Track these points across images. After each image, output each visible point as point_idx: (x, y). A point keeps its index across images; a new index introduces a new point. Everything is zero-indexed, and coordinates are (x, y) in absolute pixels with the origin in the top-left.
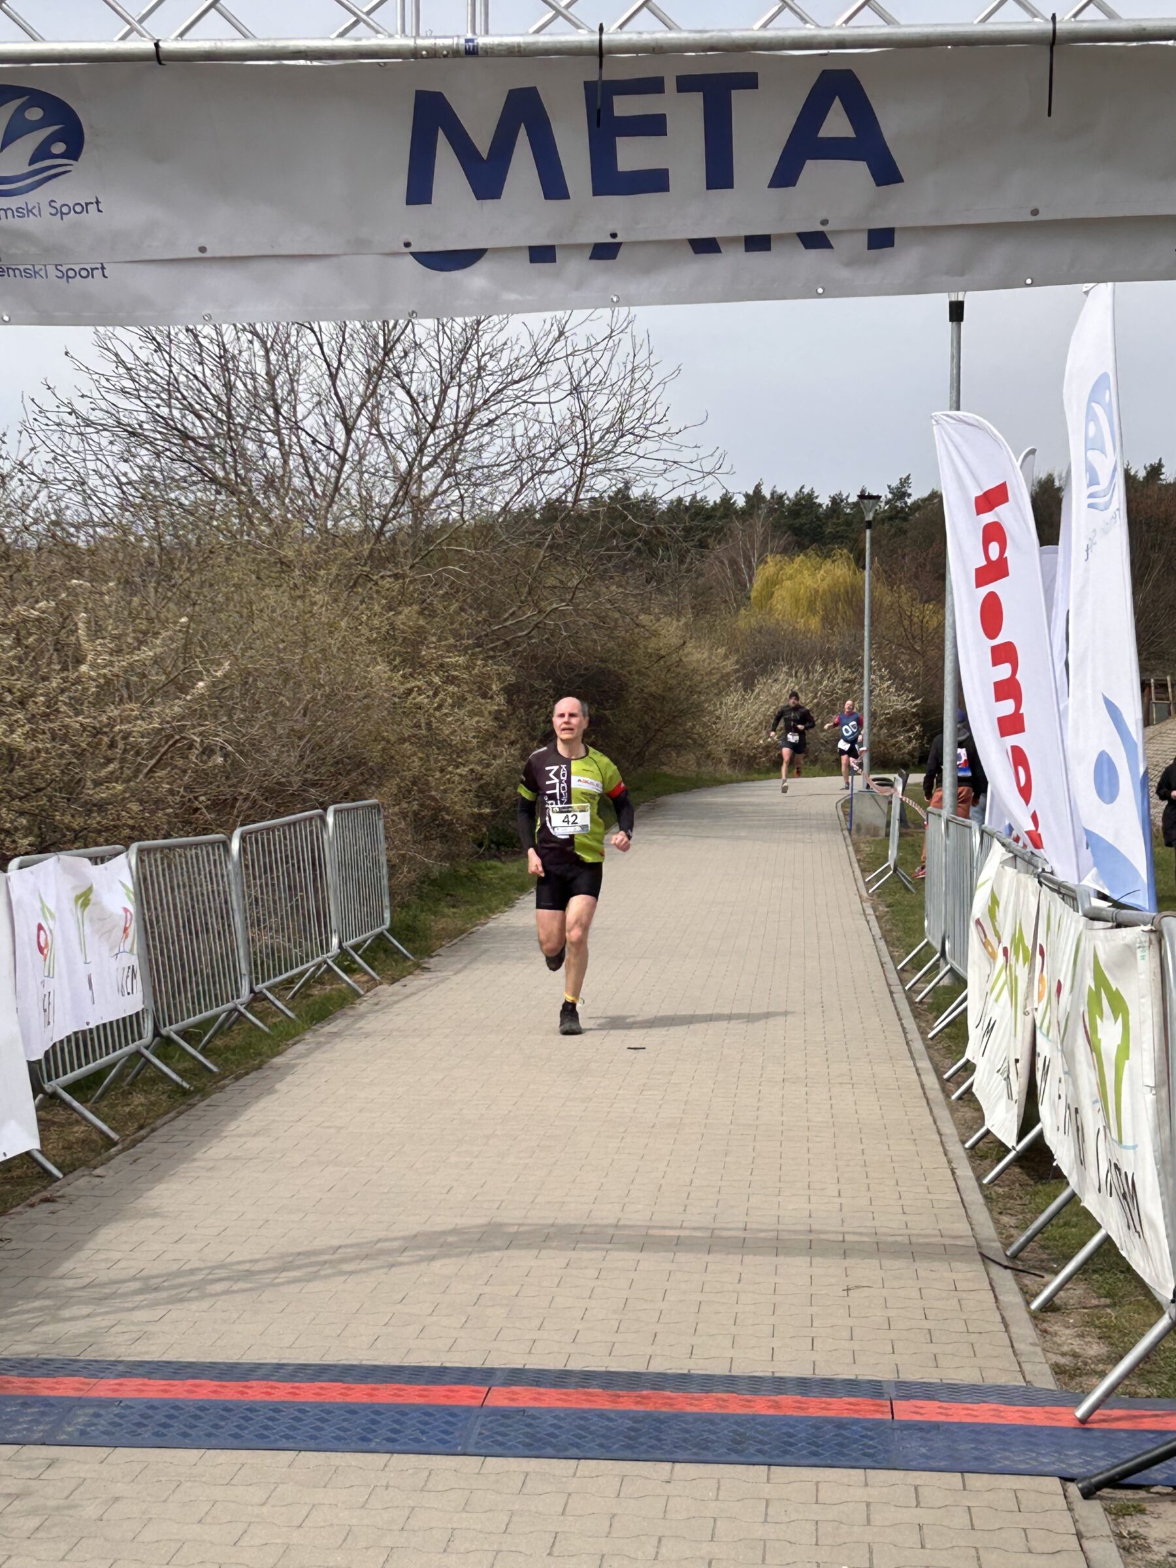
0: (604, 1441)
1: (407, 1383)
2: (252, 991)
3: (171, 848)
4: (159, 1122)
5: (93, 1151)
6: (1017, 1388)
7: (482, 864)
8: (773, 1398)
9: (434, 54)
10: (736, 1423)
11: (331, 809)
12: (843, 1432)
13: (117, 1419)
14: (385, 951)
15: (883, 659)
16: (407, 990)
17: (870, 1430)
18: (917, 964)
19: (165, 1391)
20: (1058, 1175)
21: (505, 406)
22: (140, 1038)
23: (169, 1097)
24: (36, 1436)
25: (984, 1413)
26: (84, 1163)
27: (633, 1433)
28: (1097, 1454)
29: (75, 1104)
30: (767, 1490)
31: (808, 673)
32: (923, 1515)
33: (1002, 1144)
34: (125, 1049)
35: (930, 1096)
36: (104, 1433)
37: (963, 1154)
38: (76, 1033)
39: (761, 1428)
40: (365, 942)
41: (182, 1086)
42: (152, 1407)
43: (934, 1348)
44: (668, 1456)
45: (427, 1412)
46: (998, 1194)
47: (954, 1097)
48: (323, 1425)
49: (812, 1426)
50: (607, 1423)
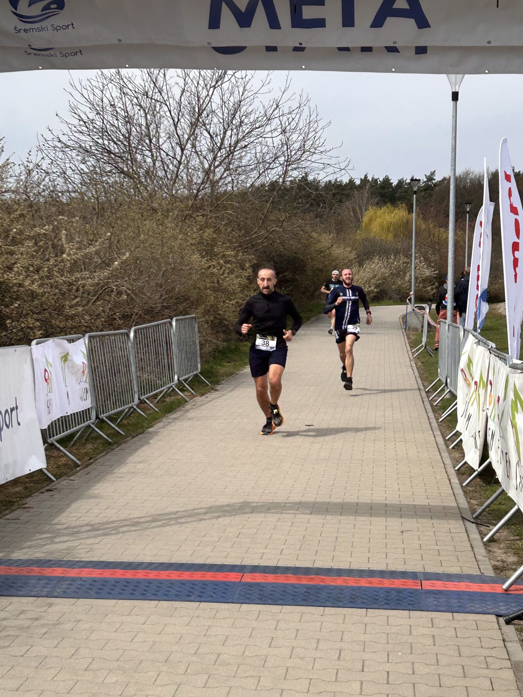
0: (294, 598)
1: (208, 571)
2: (139, 399)
3: (104, 336)
4: (99, 456)
5: (69, 469)
6: (477, 575)
7: (241, 344)
8: (368, 579)
10: (352, 590)
11: (174, 319)
12: (401, 595)
13: (79, 586)
14: (198, 382)
15: (421, 253)
16: (208, 399)
17: (412, 593)
18: (434, 388)
19: (101, 574)
20: (497, 482)
21: (252, 139)
22: (90, 419)
23: (103, 445)
24: (44, 594)
25: (462, 586)
26: (66, 474)
27: (307, 594)
28: (513, 605)
29: (61, 448)
30: (367, 620)
31: (388, 259)
32: (434, 631)
33: (473, 468)
34: (83, 425)
35: (439, 447)
36: (75, 592)
37: (454, 473)
38: (62, 417)
39: (363, 592)
40: (189, 378)
41: (108, 441)
42: (95, 581)
43: (440, 558)
44: (322, 604)
45: (216, 584)
46: (470, 491)
47: (450, 447)
48: (170, 590)
49: (386, 592)
50: (295, 589)
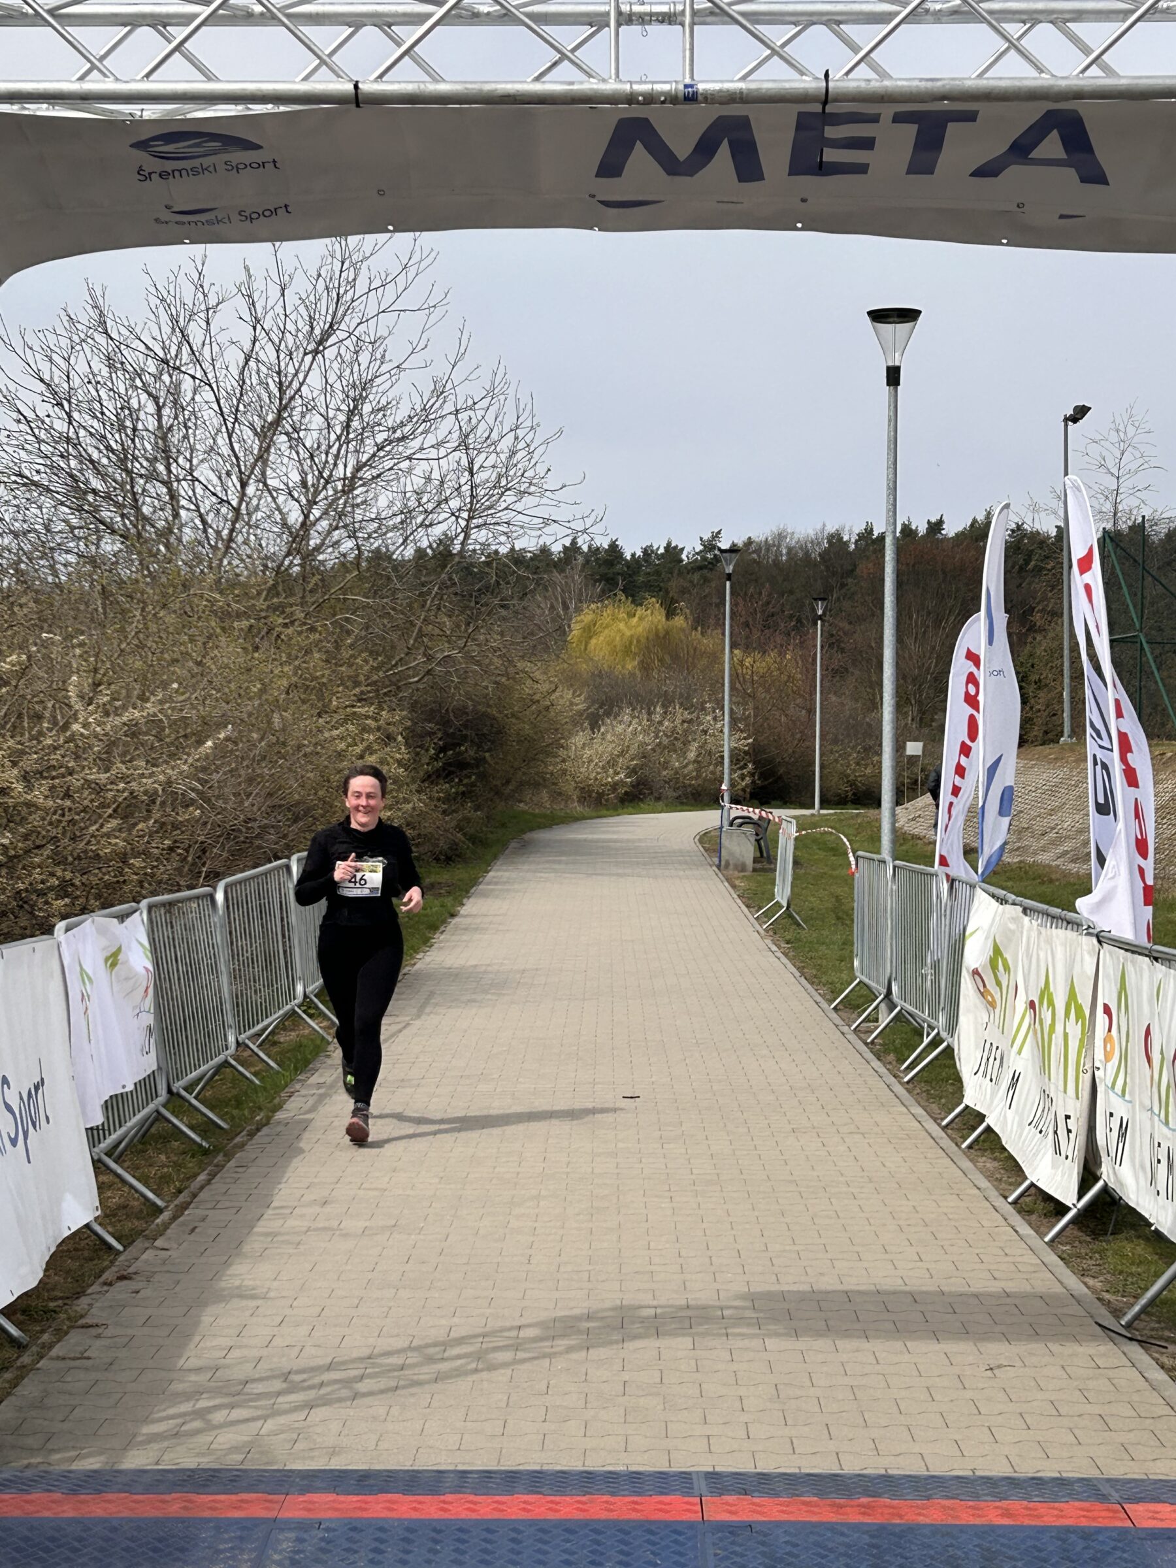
0: (849, 1561)
1: (613, 1494)
2: (237, 1042)
3: (172, 903)
4: (195, 1185)
5: (142, 1219)
8: (998, 1504)
9: (650, 99)
10: (976, 1535)
11: (295, 858)
12: (1092, 1543)
13: (323, 1544)
15: (717, 701)
17: (1119, 1541)
18: (848, 1002)
19: (362, 1509)
21: (388, 464)
22: (158, 1096)
23: (192, 1157)
26: (140, 1233)
27: (875, 1551)
29: (120, 1170)
31: (650, 715)
34: (147, 1110)
35: (941, 1145)
37: (1010, 1208)
38: (112, 1097)
39: (1002, 1540)
41: (200, 1146)
42: (356, 1529)
43: (1117, 1437)
45: (650, 1529)
46: (1065, 1253)
48: (545, 1547)
49: (1059, 1539)
50: (842, 1539)
